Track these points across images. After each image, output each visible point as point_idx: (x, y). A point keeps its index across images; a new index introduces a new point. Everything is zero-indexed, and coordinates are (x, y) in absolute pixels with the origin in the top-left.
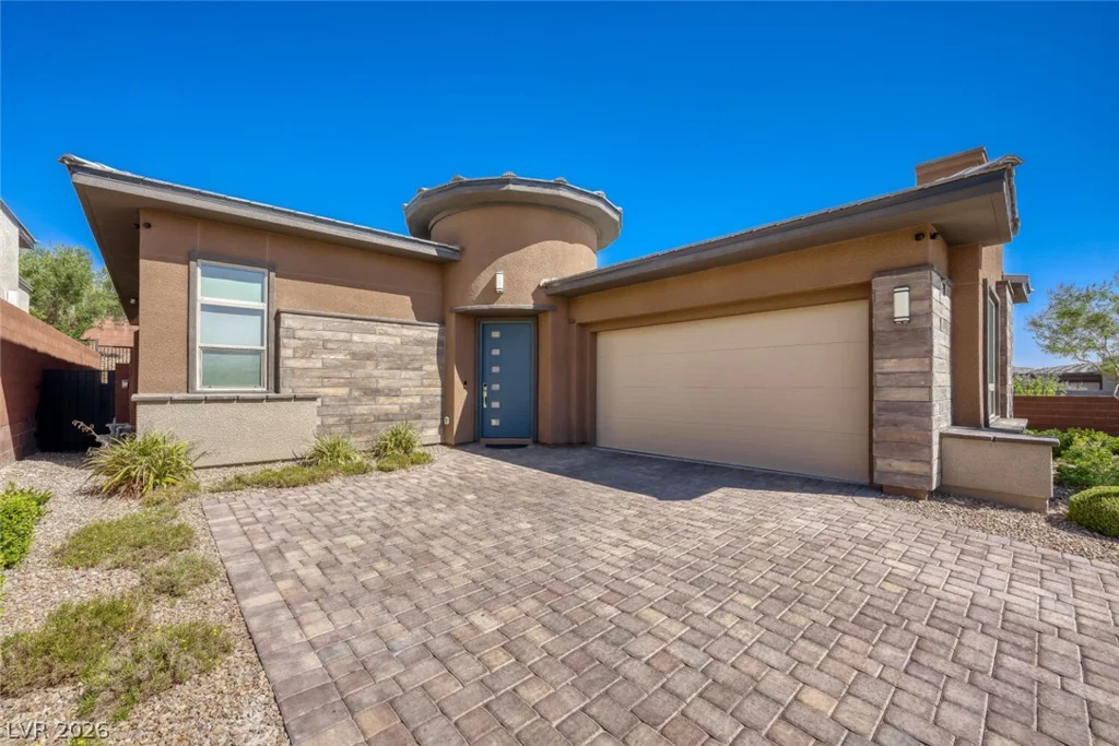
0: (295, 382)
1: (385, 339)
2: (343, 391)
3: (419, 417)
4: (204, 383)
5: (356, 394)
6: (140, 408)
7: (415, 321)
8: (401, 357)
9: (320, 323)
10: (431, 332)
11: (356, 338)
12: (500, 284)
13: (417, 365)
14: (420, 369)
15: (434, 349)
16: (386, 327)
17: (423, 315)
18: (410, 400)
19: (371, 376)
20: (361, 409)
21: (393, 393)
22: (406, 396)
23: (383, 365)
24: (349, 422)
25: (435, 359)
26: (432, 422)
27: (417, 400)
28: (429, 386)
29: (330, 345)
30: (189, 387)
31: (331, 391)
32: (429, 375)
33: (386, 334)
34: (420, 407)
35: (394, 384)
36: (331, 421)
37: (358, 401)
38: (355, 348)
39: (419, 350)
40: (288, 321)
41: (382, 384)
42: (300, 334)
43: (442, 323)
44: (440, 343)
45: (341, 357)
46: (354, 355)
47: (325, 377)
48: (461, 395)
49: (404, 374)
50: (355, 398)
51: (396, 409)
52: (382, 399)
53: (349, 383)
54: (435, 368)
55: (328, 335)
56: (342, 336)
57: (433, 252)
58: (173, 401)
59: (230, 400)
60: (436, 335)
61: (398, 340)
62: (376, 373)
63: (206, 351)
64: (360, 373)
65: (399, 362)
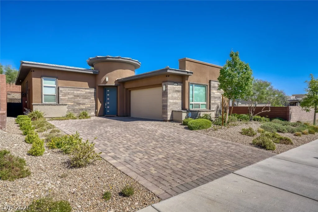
0: (62, 101)
1: (82, 92)
2: (73, 104)
3: (90, 110)
4: (44, 102)
5: (75, 104)
6: (34, 106)
7: (89, 88)
8: (85, 96)
9: (67, 89)
10: (93, 90)
11: (75, 92)
12: (107, 80)
13: (89, 98)
14: (90, 99)
15: (93, 94)
16: (82, 90)
17: (91, 86)
18: (88, 106)
19: (79, 101)
20: (77, 107)
21: (84, 104)
22: (87, 105)
23: (81, 98)
24: (74, 110)
25: (93, 96)
26: (93, 111)
27: (89, 106)
28: (92, 103)
29: (70, 94)
30: (42, 102)
31: (70, 103)
32: (92, 100)
33: (82, 91)
34: (90, 107)
35: (84, 102)
36: (70, 110)
37: (76, 106)
38: (75, 94)
39: (90, 95)
40: (60, 89)
41: (81, 102)
42: (63, 91)
43: (95, 88)
44: (95, 93)
45: (72, 96)
46: (75, 96)
47: (69, 99)
48: (100, 105)
49: (86, 100)
50: (75, 105)
51: (84, 108)
52: (81, 105)
53: (74, 102)
54: (94, 99)
55: (69, 91)
56: (72, 92)
57: (92, 73)
58: (39, 105)
59: (50, 105)
60: (94, 91)
61: (85, 92)
62: (80, 100)
63: (45, 95)
64: (76, 100)
65: (85, 97)
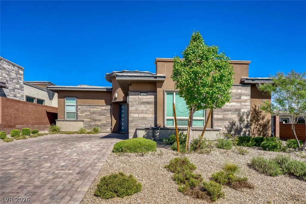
0: (80, 118)
1: (98, 109)
2: (89, 120)
3: (106, 126)
4: (67, 118)
5: (92, 120)
6: (56, 122)
7: (105, 105)
8: (101, 113)
9: (84, 107)
10: (109, 107)
11: (91, 109)
12: (116, 96)
13: (105, 115)
14: (106, 115)
15: (109, 111)
16: (96, 107)
17: (107, 104)
18: (103, 122)
19: (95, 117)
20: (93, 123)
21: (99, 120)
22: (103, 121)
23: (97, 115)
24: (90, 126)
25: (110, 113)
26: (109, 127)
27: (105, 122)
28: (108, 119)
29: (86, 111)
30: (64, 119)
31: (87, 120)
33: (98, 108)
34: (106, 124)
35: (100, 118)
36: (87, 125)
37: (92, 122)
39: (106, 111)
40: (79, 107)
41: (97, 118)
42: (81, 109)
43: (111, 105)
44: (111, 110)
45: (88, 113)
46: (91, 113)
47: (86, 116)
48: (114, 122)
49: (102, 117)
50: (92, 121)
51: (100, 124)
52: (97, 122)
53: (90, 118)
54: (109, 115)
55: (86, 109)
56: (89, 109)
58: (61, 121)
59: (73, 121)
60: (110, 108)
61: (101, 109)
62: (96, 116)
63: (67, 113)
64: (92, 116)
65: (101, 114)
